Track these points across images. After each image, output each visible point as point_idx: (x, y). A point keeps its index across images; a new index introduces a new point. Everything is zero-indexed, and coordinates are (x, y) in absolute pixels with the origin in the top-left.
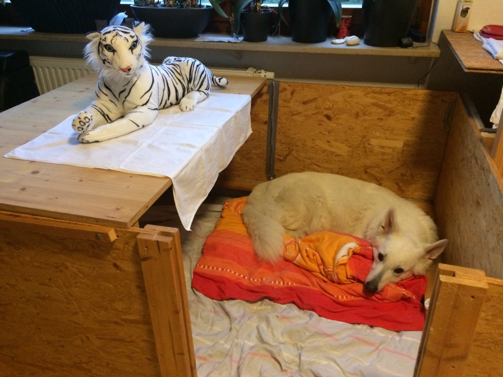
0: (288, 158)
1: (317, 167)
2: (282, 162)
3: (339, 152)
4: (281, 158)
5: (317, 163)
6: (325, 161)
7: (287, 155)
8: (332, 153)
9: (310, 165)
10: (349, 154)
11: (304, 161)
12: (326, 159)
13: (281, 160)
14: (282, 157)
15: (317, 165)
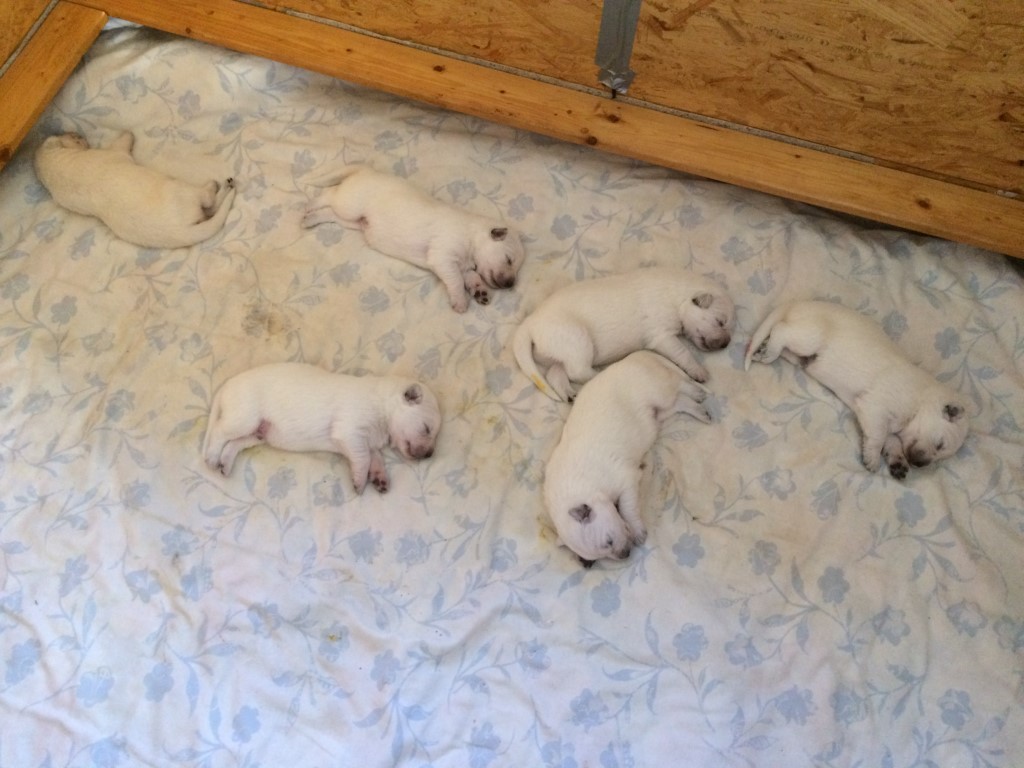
0: (694, 20)
1: (808, 71)
2: (666, 35)
3: (915, 28)
4: (666, 17)
5: (810, 58)
6: (844, 54)
7: (692, 11)
8: (887, 27)
9: (779, 58)
10: (959, 44)
11: (754, 41)
12: (849, 48)
13: (662, 25)
14: (668, 14)
15: (810, 65)
